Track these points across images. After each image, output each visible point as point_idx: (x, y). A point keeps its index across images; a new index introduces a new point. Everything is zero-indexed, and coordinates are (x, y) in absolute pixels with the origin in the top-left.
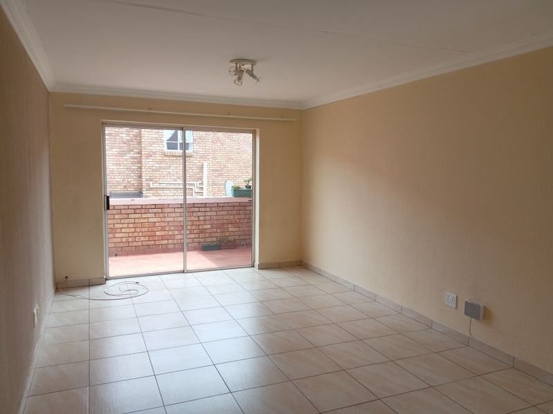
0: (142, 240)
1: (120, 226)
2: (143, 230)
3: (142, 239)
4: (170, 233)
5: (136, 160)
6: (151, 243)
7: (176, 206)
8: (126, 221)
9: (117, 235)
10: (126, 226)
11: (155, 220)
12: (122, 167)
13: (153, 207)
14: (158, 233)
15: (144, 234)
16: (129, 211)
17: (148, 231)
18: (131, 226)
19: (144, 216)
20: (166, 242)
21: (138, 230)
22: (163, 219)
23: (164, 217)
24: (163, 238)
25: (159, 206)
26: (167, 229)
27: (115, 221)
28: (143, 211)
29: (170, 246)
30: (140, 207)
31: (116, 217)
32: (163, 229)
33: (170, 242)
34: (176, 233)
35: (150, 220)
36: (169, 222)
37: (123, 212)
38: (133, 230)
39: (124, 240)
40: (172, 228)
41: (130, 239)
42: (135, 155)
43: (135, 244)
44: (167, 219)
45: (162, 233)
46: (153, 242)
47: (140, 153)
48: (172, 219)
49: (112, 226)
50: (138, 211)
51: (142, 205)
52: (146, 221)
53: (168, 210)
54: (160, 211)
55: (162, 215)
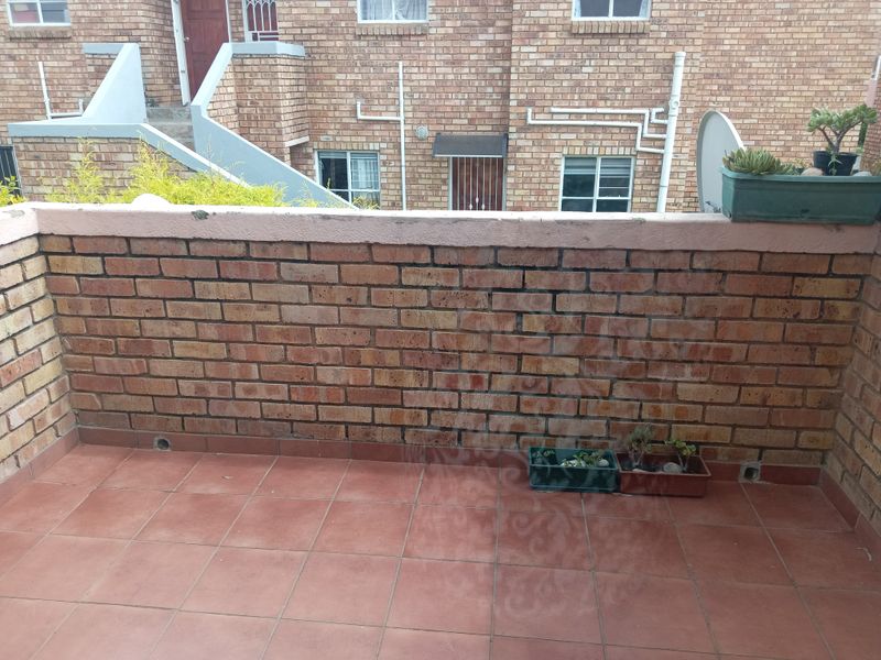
0: (260, 397)
1: (165, 329)
2: (263, 353)
3: (262, 391)
4: (383, 379)
5: (499, 50)
7: (408, 257)
8: (188, 309)
9: (159, 367)
10: (187, 329)
11: (312, 314)
12: (466, 70)
13: (300, 253)
14: (327, 375)
15: (269, 372)
16: (193, 268)
17: (285, 361)
18: (210, 331)
19: (260, 292)
20: (364, 414)
21: (241, 352)
22: (347, 315)
23: (350, 303)
24: (349, 395)
25: (327, 254)
26: (367, 356)
27: (142, 308)
28: (254, 270)
29: (384, 436)
30: (239, 250)
31: (145, 288)
32: (351, 358)
33: (383, 415)
34: (410, 379)
35: (292, 313)
36: (373, 329)
37: (169, 267)
38: (219, 350)
39: (187, 388)
40: (392, 358)
41: (213, 389)
42: (499, 37)
43: (232, 409)
44: (368, 317)
45: (347, 375)
46: (309, 410)
47: (508, 30)
48: (388, 318)
49: (132, 327)
50: (231, 270)
51: (247, 243)
52: (271, 314)
53: (371, 273)
54: (330, 273)
55: (340, 294)
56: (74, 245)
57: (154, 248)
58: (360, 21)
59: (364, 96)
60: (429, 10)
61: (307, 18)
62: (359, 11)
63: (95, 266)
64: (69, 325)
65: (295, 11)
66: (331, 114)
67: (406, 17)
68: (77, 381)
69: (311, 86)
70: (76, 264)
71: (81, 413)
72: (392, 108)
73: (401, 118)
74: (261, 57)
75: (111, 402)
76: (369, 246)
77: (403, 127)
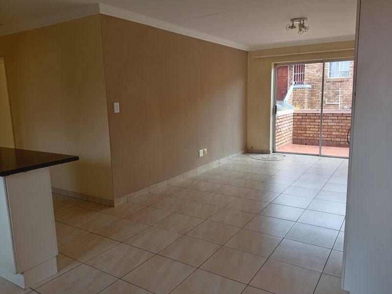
1: (310, 126)
2: (324, 130)
3: (323, 136)
4: (343, 134)
6: (328, 139)
8: (313, 124)
9: (307, 132)
10: (313, 126)
11: (332, 124)
13: (332, 115)
14: (334, 133)
15: (324, 133)
16: (315, 118)
17: (327, 131)
18: (316, 127)
19: (325, 121)
20: (339, 140)
21: (321, 130)
22: (338, 124)
23: (339, 122)
24: (337, 137)
25: (336, 115)
26: (340, 130)
27: (306, 124)
28: (324, 118)
29: (342, 143)
31: (307, 120)
32: (338, 130)
33: (342, 140)
35: (329, 124)
36: (342, 126)
37: (312, 118)
38: (317, 130)
39: (311, 135)
40: (344, 131)
41: (315, 136)
43: (318, 139)
44: (341, 124)
45: (337, 133)
46: (330, 139)
48: (345, 124)
49: (304, 126)
52: (326, 124)
53: (342, 118)
54: (336, 118)
55: (337, 121)
56: (298, 115)
57: (310, 115)
58: (328, 78)
59: (328, 97)
60: (350, 74)
61: (313, 78)
62: (328, 76)
63: (301, 117)
64: (295, 126)
65: (310, 76)
66: (317, 103)
67: (342, 76)
68: (294, 134)
69: (312, 95)
70: (298, 117)
71: (294, 139)
72: (337, 101)
73: (339, 104)
74: (301, 88)
75: (299, 138)
76: (342, 114)
77: (339, 106)
